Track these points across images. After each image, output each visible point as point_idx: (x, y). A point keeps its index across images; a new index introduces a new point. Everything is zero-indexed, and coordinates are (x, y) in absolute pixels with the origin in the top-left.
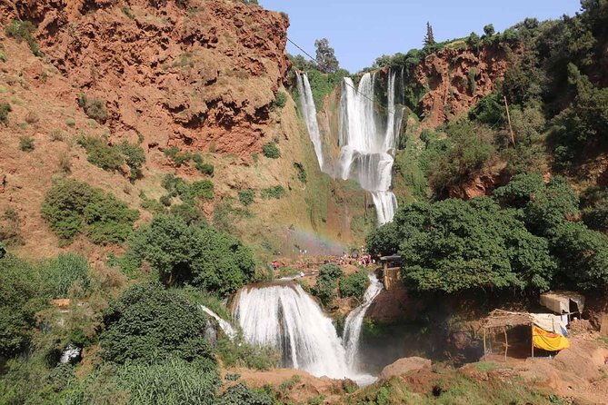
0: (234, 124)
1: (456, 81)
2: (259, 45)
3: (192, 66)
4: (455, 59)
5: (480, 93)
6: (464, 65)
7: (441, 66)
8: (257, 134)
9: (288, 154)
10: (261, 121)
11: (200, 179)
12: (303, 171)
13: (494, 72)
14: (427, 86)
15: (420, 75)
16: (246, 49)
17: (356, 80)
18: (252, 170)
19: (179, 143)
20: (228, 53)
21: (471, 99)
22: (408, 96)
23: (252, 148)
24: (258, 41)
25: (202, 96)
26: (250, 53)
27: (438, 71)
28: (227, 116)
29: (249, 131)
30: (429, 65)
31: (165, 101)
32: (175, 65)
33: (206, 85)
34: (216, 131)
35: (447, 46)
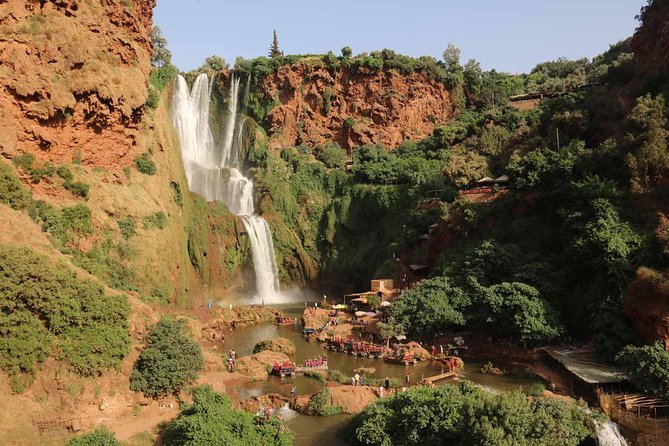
0: (105, 125)
1: (310, 98)
2: (128, 24)
3: (49, 38)
4: (311, 75)
5: (336, 115)
6: (320, 84)
7: (296, 80)
8: (130, 141)
9: (164, 169)
10: (131, 125)
11: (72, 203)
12: (178, 192)
13: (350, 95)
14: (276, 99)
15: (269, 84)
16: (113, 26)
17: (190, 79)
18: (125, 190)
19: (32, 147)
20: (92, 28)
21: (325, 119)
22: (253, 106)
23: (123, 160)
24: (128, 19)
25: (66, 83)
26: (121, 33)
27: (293, 85)
28: (102, 115)
29: (122, 137)
30: (281, 77)
31: (9, 82)
32: (24, 31)
33: (72, 68)
34: (83, 133)
35: (302, 59)
